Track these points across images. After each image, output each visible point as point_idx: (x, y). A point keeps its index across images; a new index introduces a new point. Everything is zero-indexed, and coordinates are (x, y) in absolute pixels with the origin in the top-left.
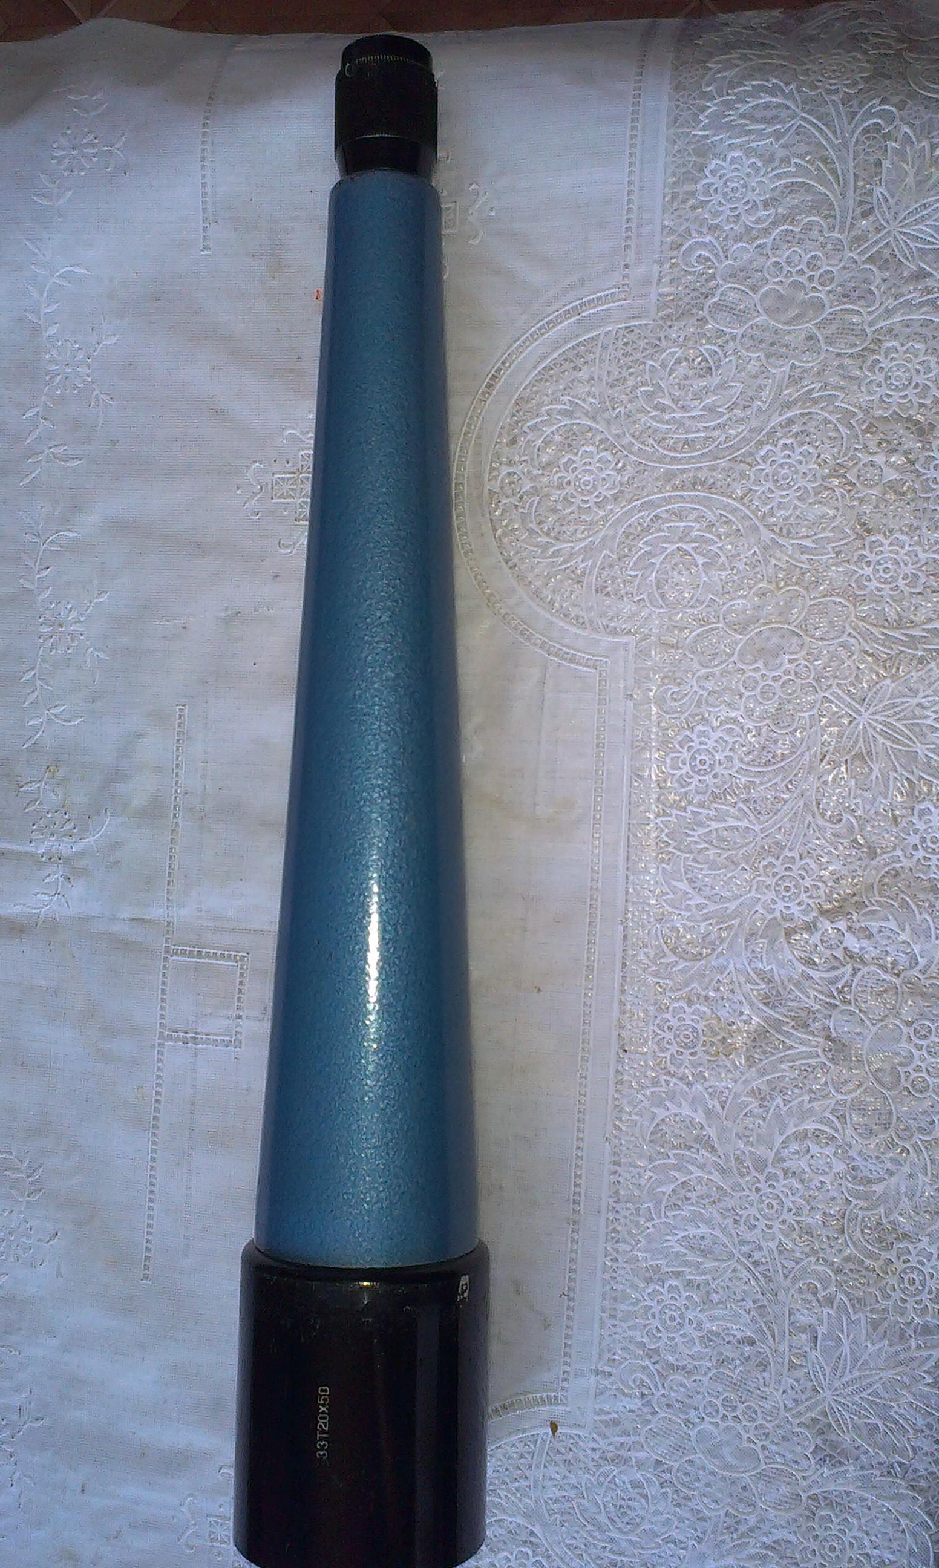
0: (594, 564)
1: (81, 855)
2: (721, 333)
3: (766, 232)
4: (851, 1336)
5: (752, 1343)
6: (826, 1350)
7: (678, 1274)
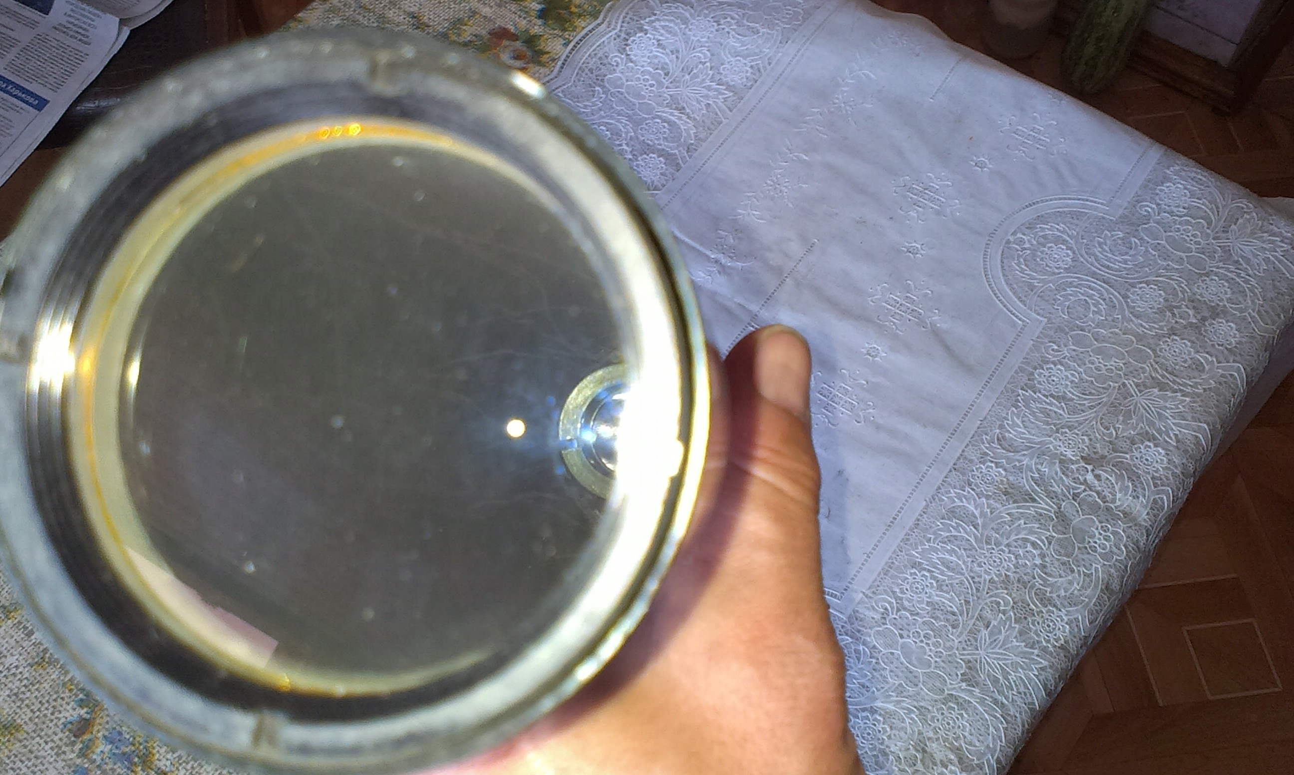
1: (730, 267)
4: (1008, 633)
5: (954, 614)
6: (991, 634)
7: (929, 571)
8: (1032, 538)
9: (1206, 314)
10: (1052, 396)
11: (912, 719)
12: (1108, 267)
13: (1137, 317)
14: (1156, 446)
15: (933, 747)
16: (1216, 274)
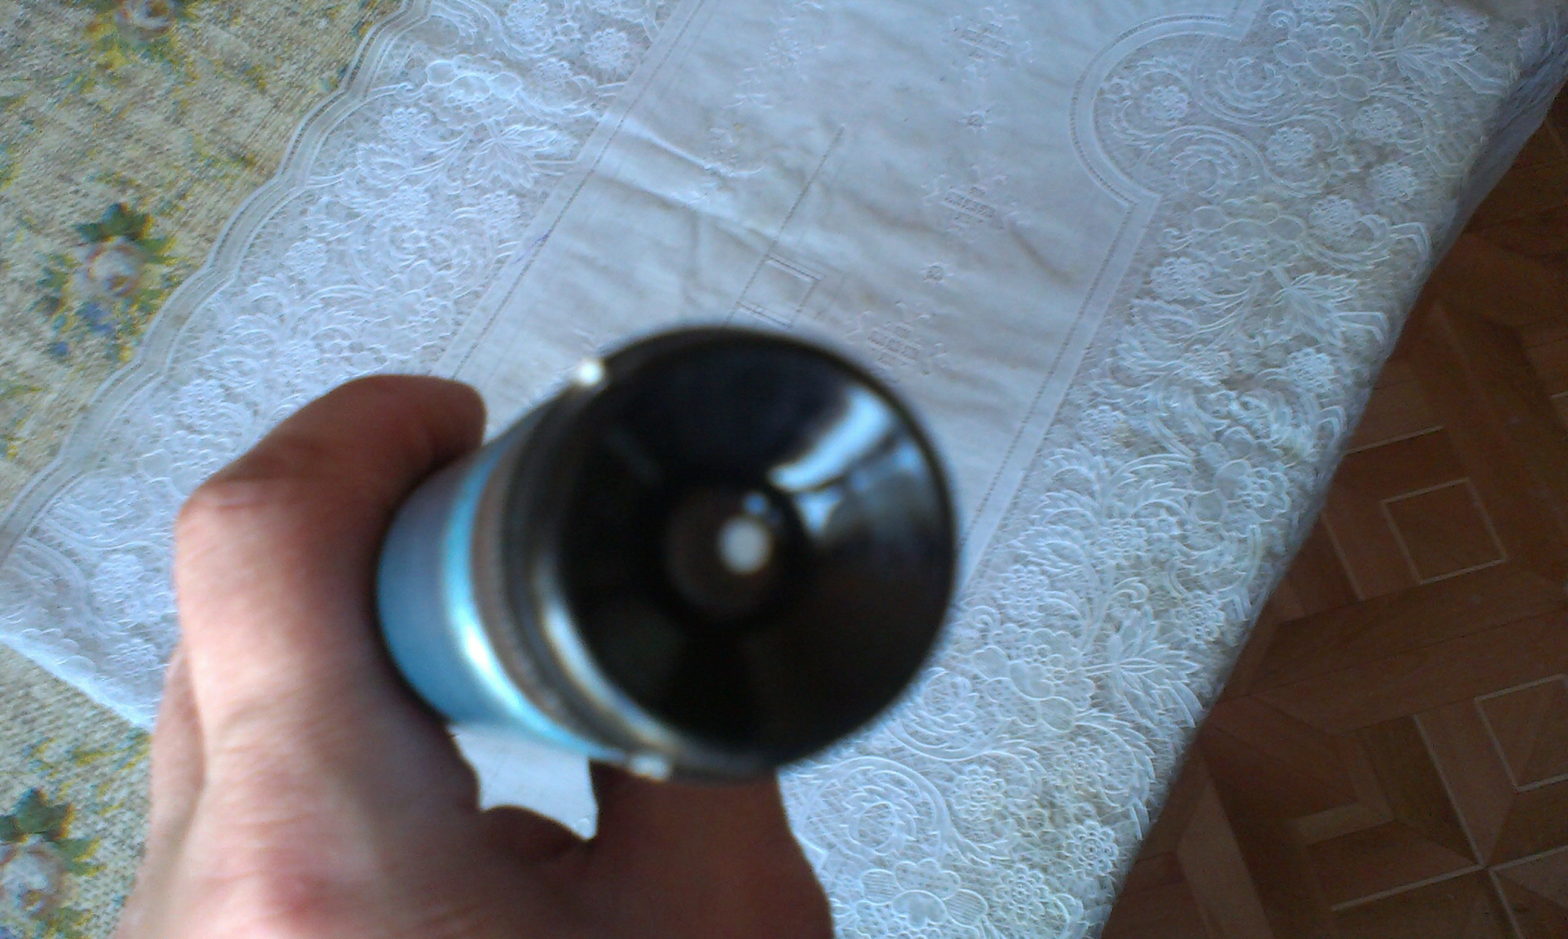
0: (1152, 149)
1: (733, 179)
4: (1145, 634)
5: (1075, 618)
6: (1125, 638)
7: (1038, 564)
8: (1166, 501)
9: (1371, 157)
10: (1176, 301)
11: (1031, 765)
12: (1236, 109)
13: (1281, 174)
14: (1319, 351)
15: (1061, 798)
16: (1380, 100)
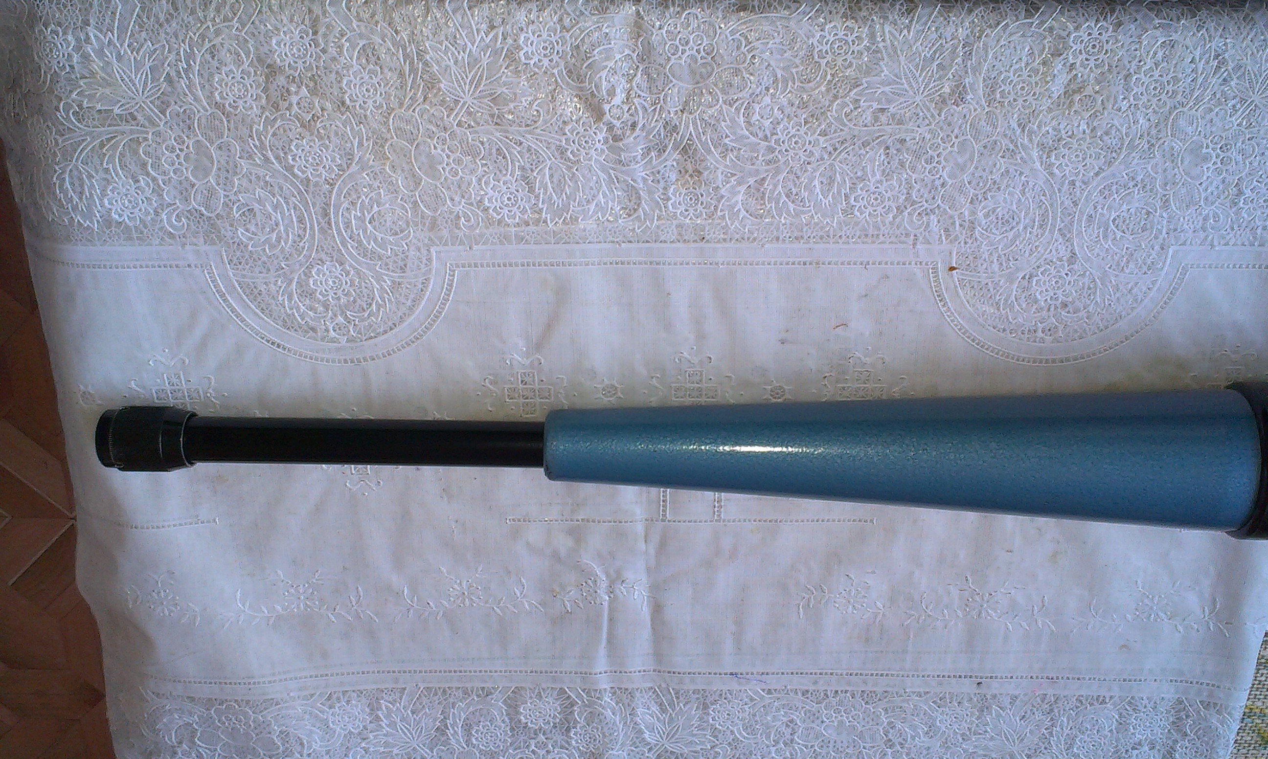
0: (387, 275)
2: (226, 204)
3: (154, 179)
4: (879, 86)
5: (887, 148)
6: (889, 101)
7: (846, 196)
8: (742, 119)
